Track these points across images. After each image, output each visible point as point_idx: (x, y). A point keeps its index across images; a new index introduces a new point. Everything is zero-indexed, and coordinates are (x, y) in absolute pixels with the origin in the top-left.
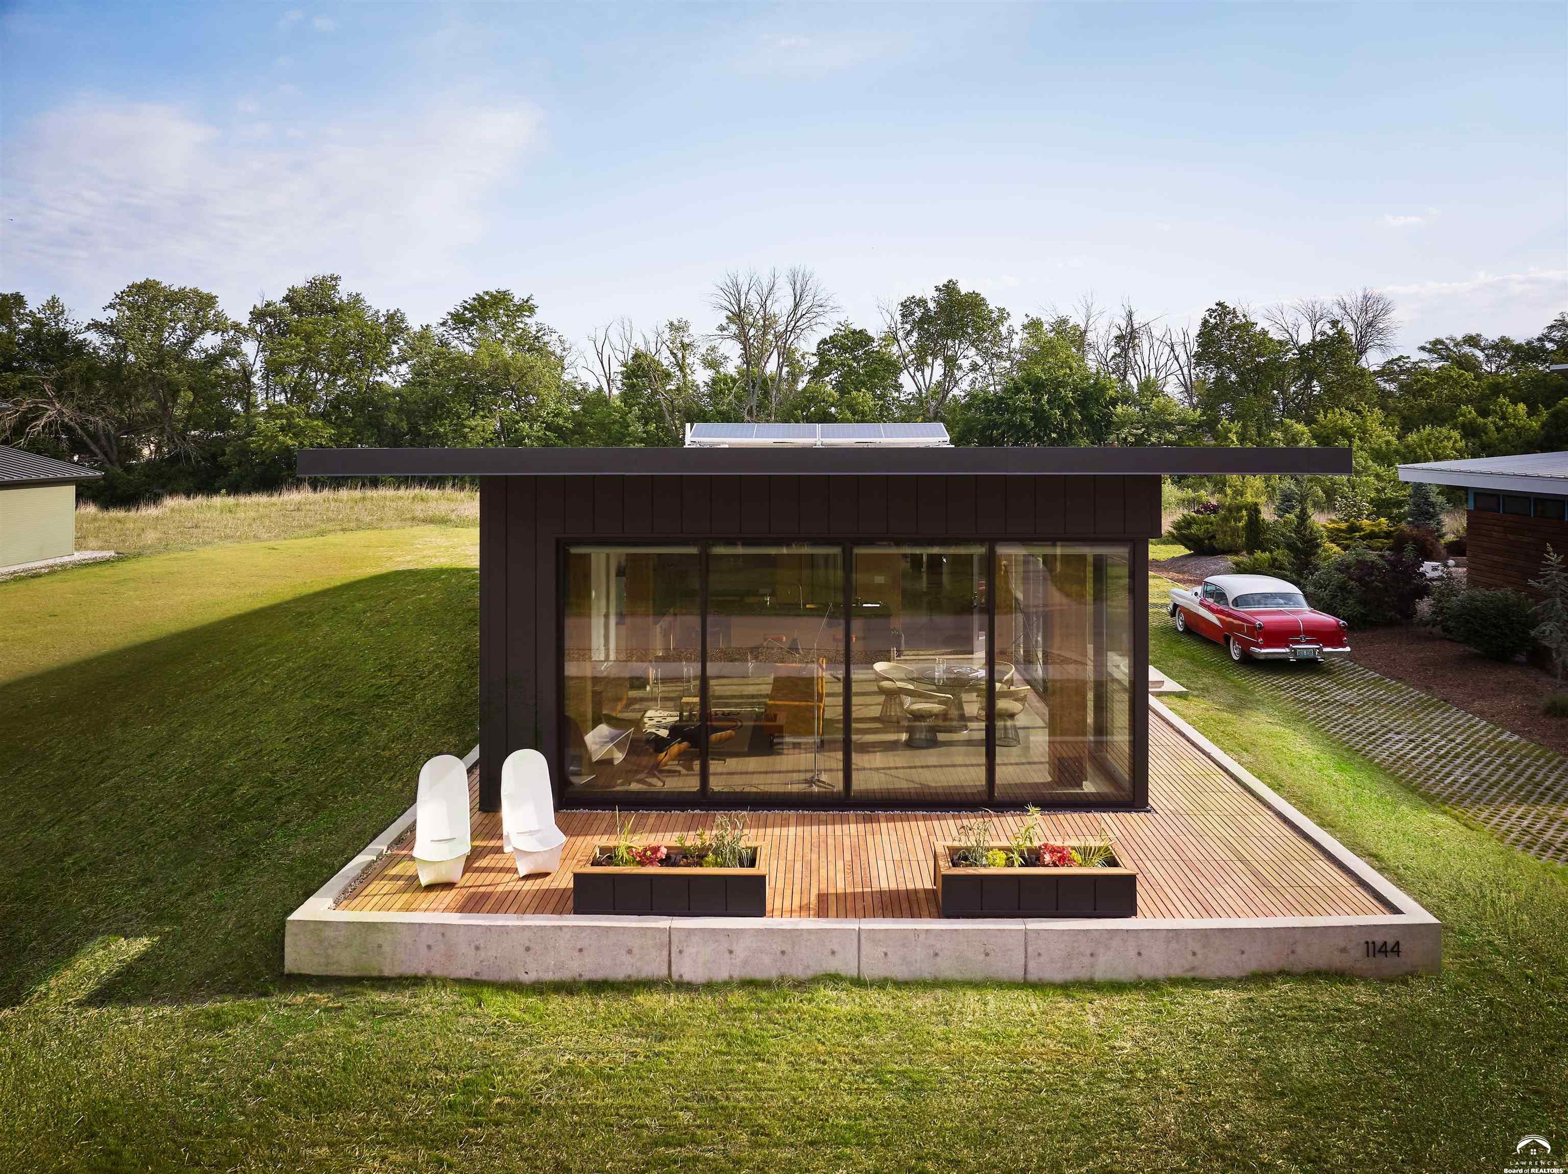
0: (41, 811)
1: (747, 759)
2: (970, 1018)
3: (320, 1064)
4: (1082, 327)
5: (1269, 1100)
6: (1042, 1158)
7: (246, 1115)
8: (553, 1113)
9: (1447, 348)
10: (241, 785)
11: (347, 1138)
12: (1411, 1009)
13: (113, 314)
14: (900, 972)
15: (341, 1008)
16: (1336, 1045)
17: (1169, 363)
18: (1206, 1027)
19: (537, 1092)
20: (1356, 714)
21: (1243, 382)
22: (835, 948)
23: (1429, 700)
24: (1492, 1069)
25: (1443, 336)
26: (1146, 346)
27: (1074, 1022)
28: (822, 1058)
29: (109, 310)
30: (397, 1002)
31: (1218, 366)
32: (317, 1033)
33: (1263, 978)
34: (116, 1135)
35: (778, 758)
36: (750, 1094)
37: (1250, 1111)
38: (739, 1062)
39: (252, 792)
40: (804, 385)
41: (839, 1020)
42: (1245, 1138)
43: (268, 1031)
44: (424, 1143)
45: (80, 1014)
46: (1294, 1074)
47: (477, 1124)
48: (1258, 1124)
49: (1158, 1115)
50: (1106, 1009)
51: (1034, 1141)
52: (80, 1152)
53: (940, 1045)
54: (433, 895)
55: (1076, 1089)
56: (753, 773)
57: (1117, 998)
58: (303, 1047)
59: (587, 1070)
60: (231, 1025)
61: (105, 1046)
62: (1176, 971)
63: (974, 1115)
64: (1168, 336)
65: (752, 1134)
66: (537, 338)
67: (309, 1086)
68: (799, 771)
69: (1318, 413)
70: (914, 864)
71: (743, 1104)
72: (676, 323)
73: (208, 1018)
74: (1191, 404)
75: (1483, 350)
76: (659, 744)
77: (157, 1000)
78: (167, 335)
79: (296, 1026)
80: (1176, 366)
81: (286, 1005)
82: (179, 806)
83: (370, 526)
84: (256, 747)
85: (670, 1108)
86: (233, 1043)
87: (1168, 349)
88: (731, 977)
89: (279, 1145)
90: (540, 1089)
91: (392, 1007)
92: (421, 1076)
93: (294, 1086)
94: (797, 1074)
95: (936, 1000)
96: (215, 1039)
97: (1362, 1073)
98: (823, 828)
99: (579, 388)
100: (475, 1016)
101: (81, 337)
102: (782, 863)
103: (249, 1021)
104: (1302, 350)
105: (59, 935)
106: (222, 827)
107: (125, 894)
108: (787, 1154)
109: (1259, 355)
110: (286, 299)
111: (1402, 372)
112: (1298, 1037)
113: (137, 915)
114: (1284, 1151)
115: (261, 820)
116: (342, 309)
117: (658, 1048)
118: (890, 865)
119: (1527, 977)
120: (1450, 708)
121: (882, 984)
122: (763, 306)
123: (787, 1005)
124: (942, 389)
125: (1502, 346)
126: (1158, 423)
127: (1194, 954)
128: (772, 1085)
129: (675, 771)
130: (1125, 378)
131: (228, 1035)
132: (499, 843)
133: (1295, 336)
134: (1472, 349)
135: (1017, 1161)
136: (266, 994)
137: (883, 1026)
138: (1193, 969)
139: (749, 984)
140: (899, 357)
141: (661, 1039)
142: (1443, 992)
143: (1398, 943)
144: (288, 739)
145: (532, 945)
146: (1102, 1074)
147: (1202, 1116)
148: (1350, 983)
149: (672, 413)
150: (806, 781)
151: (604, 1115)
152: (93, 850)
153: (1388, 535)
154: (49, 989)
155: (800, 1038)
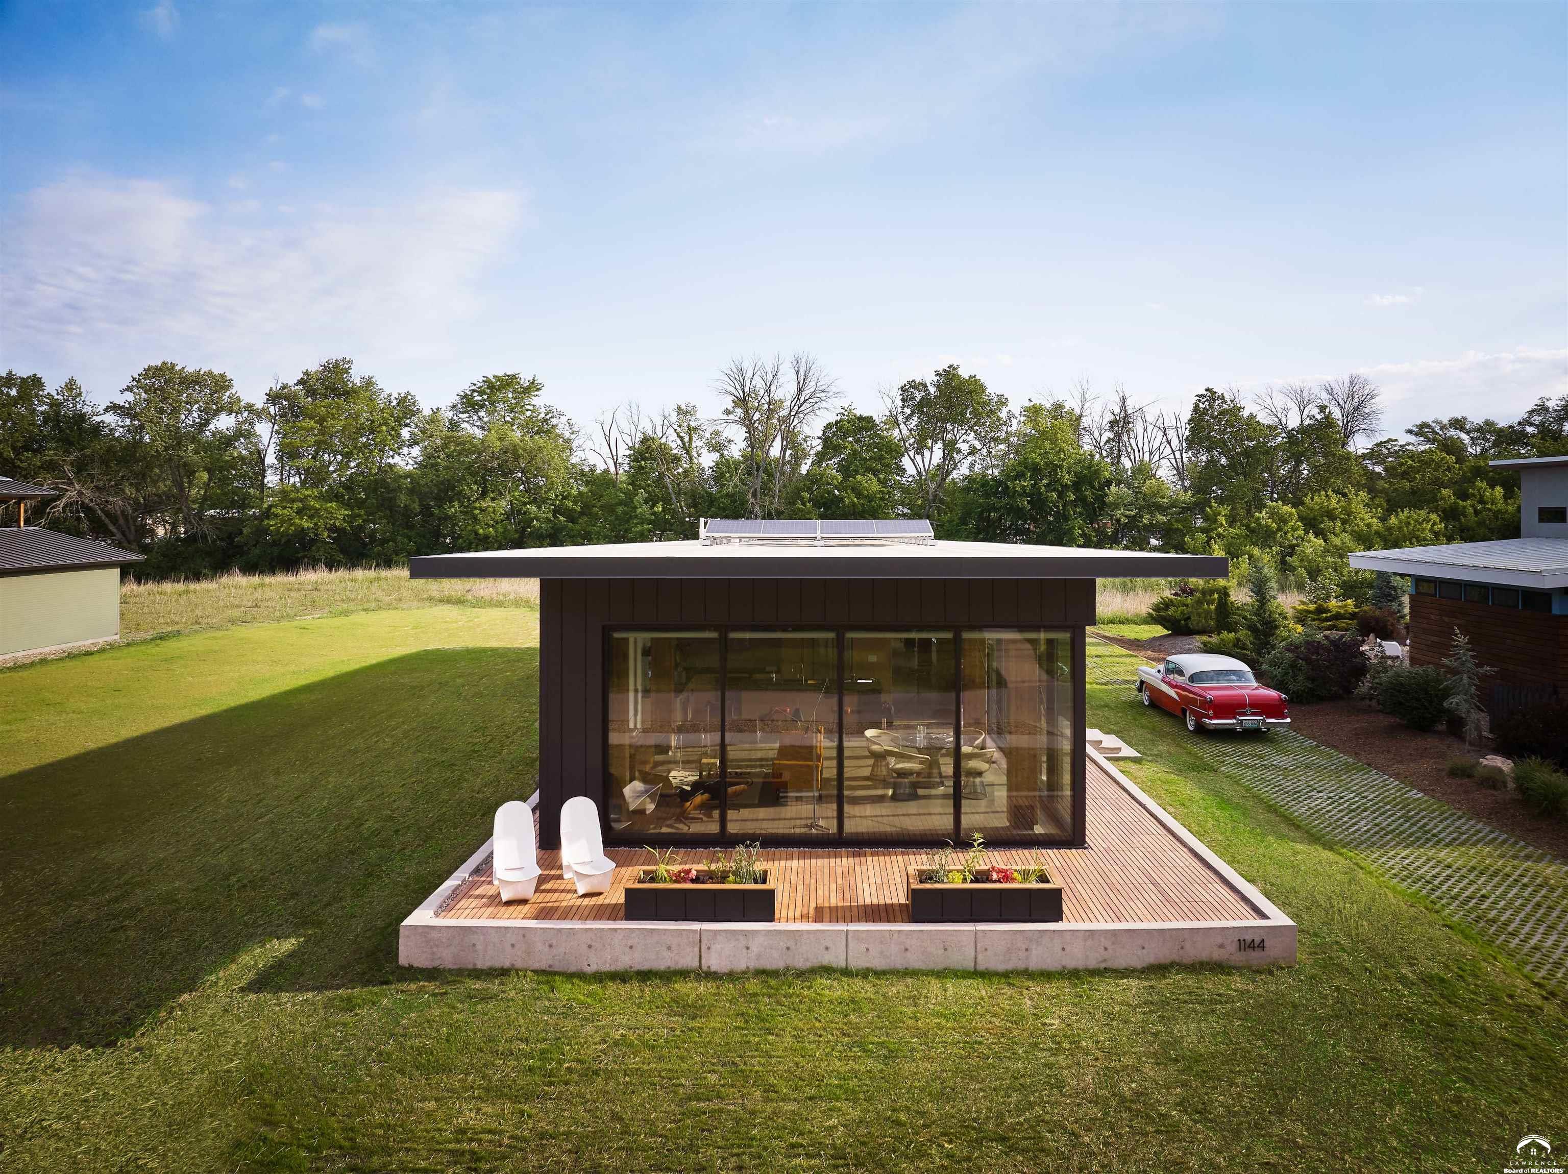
0: (212, 840)
1: (757, 809)
2: (934, 1001)
3: (428, 1037)
4: (1077, 411)
5: (1166, 1065)
6: (989, 1110)
7: (371, 1077)
8: (610, 1075)
9: (1434, 431)
10: (367, 820)
11: (450, 1094)
12: (1276, 994)
13: (130, 397)
14: (878, 963)
15: (445, 993)
16: (1218, 1022)
17: (1162, 446)
18: (1117, 1008)
19: (597, 1059)
20: (1288, 776)
21: (1232, 466)
22: (829, 944)
23: (1354, 764)
24: (1339, 1040)
25: (1429, 420)
26: (1139, 430)
27: (1014, 1004)
28: (819, 1032)
29: (126, 392)
30: (489, 988)
31: (1209, 450)
32: (427, 1013)
33: (1159, 969)
34: (270, 1092)
35: (783, 809)
36: (763, 1060)
37: (1151, 1074)
38: (754, 1035)
39: (376, 826)
40: (807, 467)
41: (831, 1002)
42: (1147, 1095)
43: (388, 1011)
44: (510, 1099)
45: (242, 998)
46: (1185, 1044)
47: (551, 1084)
48: (1157, 1084)
49: (1079, 1077)
50: (1039, 994)
51: (984, 1097)
52: (243, 1105)
53: (911, 1022)
54: (511, 908)
55: (1015, 1057)
56: (763, 820)
57: (1047, 986)
58: (416, 1024)
59: (636, 1042)
60: (359, 1006)
61: (261, 1023)
62: (1092, 964)
63: (937, 1077)
64: (1161, 420)
65: (764, 1091)
66: (546, 420)
67: (420, 1054)
68: (801, 819)
69: (1306, 495)
70: (893, 887)
71: (757, 1068)
72: (683, 407)
73: (342, 1001)
74: (1183, 485)
75: (1468, 433)
76: (684, 796)
77: (302, 989)
78: (183, 417)
79: (410, 1008)
80: (1168, 450)
81: (402, 991)
82: (319, 836)
83: (389, 607)
84: (378, 791)
85: (701, 1071)
86: (361, 1020)
87: (1161, 434)
88: (748, 968)
89: (397, 1100)
90: (600, 1056)
91: (485, 993)
92: (507, 1046)
93: (409, 1054)
94: (800, 1044)
95: (907, 987)
96: (347, 1018)
97: (1237, 1044)
98: (820, 861)
99: (587, 469)
100: (549, 1000)
101: (98, 419)
102: (787, 886)
103: (374, 1004)
104: (1290, 434)
105: (225, 937)
106: (352, 852)
107: (277, 905)
108: (791, 1106)
109: (1250, 439)
110: (301, 382)
111: (1390, 454)
112: (1188, 1016)
113: (286, 921)
114: (1177, 1104)
115: (383, 847)
116: (355, 392)
117: (692, 1024)
118: (873, 887)
119: (1366, 969)
120: (1371, 771)
121: (864, 973)
122: (768, 390)
123: (791, 991)
124: (943, 471)
125: (1487, 429)
126: (1149, 506)
127: (1106, 949)
128: (780, 1053)
129: (698, 819)
130: (1119, 462)
131: (357, 1015)
132: (559, 872)
133: (1284, 420)
134: (1458, 432)
135: (970, 1112)
136: (387, 983)
137: (866, 1007)
138: (1105, 960)
139: (762, 973)
140: (899, 441)
141: (694, 1017)
142: (1301, 981)
143: (1263, 941)
144: (404, 785)
145: (593, 944)
146: (1036, 1045)
147: (1114, 1078)
148: (1229, 974)
149: (678, 494)
150: (807, 826)
151: (650, 1076)
152: (253, 871)
153: (1353, 616)
154: (218, 979)
155: (801, 1017)
